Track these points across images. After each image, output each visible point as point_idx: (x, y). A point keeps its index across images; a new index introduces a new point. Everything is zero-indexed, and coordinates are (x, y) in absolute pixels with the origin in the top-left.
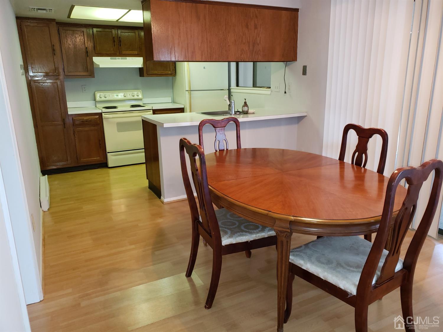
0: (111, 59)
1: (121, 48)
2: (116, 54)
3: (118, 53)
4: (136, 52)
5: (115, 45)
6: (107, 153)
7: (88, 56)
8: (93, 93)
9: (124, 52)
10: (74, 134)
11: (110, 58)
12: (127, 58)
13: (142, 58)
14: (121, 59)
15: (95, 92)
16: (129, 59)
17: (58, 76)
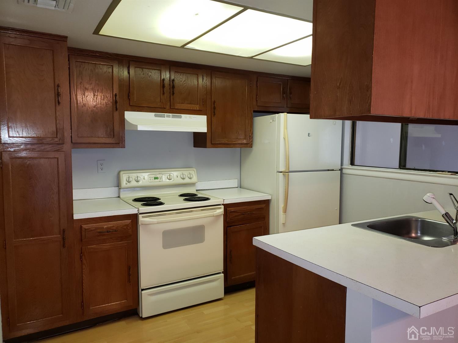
0: (156, 116)
1: (173, 99)
2: (165, 108)
3: (168, 107)
4: (197, 107)
5: (164, 93)
6: (140, 290)
7: (117, 110)
8: (116, 173)
9: (178, 106)
10: (81, 257)
11: (154, 113)
12: (182, 115)
13: (206, 116)
14: (173, 117)
15: (119, 172)
16: (186, 118)
17: (61, 146)
